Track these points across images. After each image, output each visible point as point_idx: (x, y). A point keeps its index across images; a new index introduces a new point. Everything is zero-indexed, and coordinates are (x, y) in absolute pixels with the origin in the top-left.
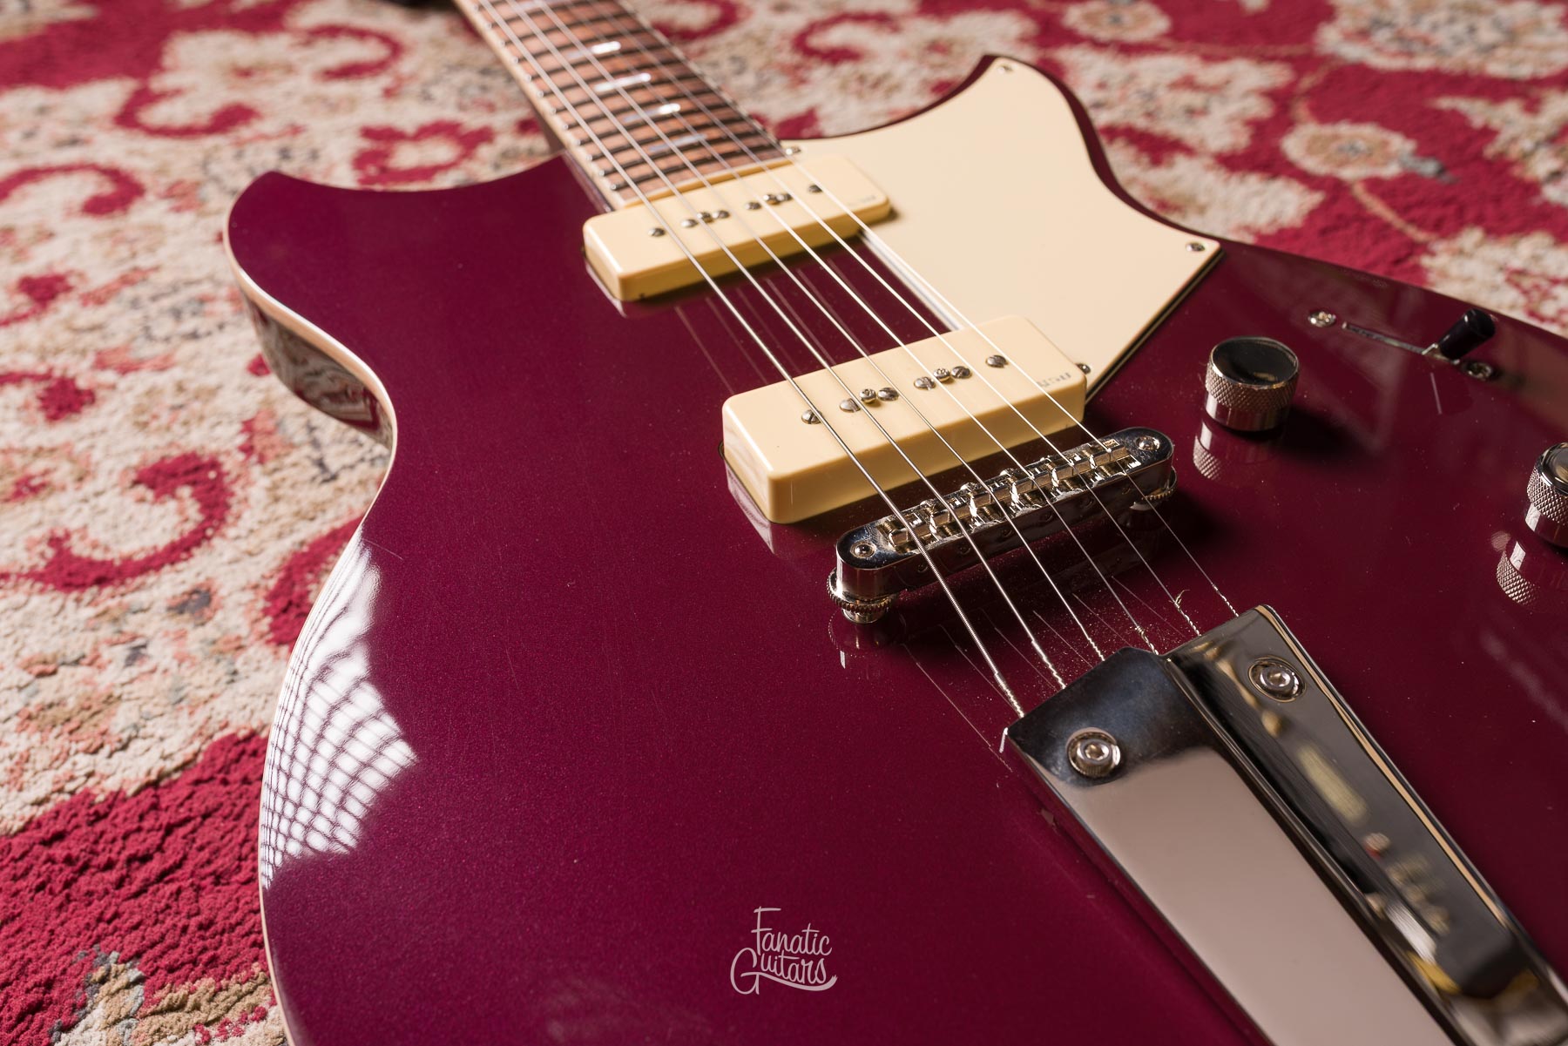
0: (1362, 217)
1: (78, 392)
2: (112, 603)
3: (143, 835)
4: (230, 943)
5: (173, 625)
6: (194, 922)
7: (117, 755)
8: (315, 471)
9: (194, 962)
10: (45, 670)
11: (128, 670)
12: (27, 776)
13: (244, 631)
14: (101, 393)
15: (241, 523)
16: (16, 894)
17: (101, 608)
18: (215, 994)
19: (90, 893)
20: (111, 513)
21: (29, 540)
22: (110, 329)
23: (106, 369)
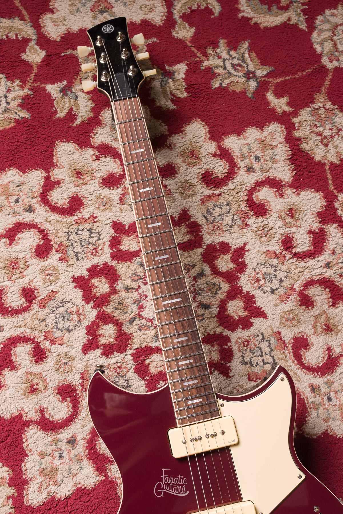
1: (42, 350)
2: (55, 437)
5: (68, 447)
7: (59, 487)
10: (43, 457)
11: (60, 460)
12: (42, 489)
13: (82, 454)
14: (47, 353)
15: (81, 414)
17: (53, 438)
20: (53, 404)
21: (35, 408)
22: (48, 321)
23: (48, 340)
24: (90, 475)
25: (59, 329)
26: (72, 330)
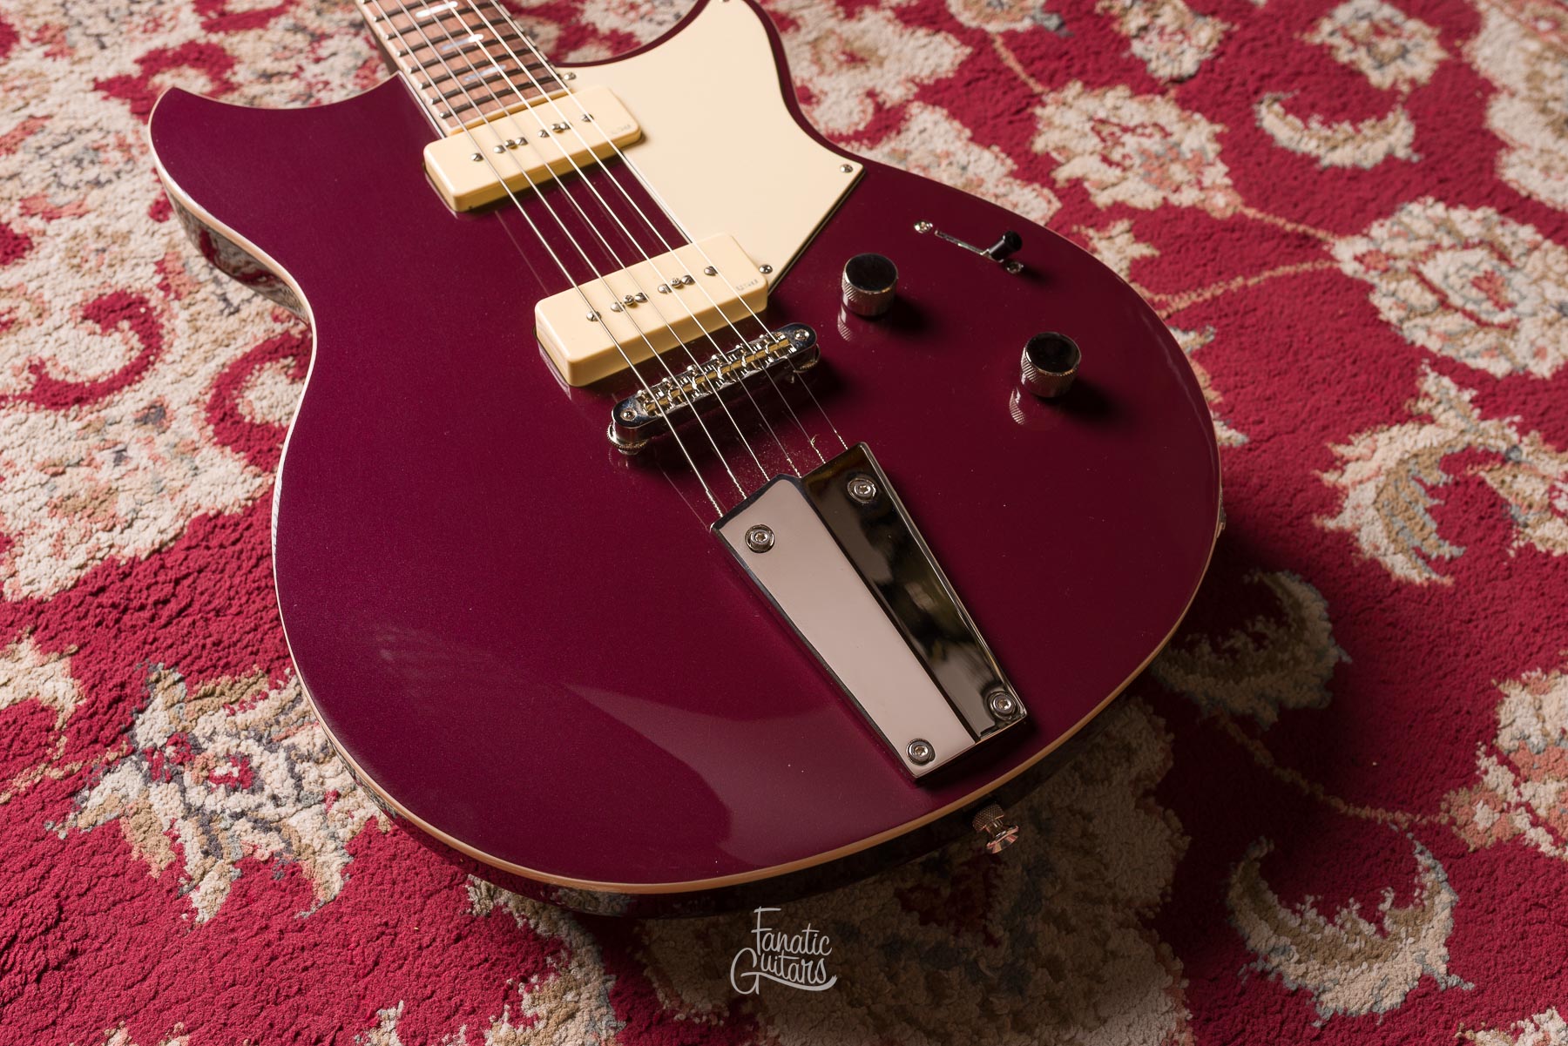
0: (1000, 70)
1: (16, 237)
2: (92, 417)
3: (160, 586)
4: (235, 654)
5: (142, 433)
6: (209, 641)
7: (126, 531)
8: (221, 305)
9: (215, 666)
10: (57, 470)
11: (117, 469)
12: (67, 549)
13: (195, 436)
14: (35, 240)
15: (173, 350)
16: (83, 629)
17: (85, 421)
18: (233, 685)
19: (133, 626)
20: (72, 344)
21: (14, 367)
22: (26, 178)
23: (33, 215)
24: (231, 480)
25: (66, 187)
26: (109, 181)
